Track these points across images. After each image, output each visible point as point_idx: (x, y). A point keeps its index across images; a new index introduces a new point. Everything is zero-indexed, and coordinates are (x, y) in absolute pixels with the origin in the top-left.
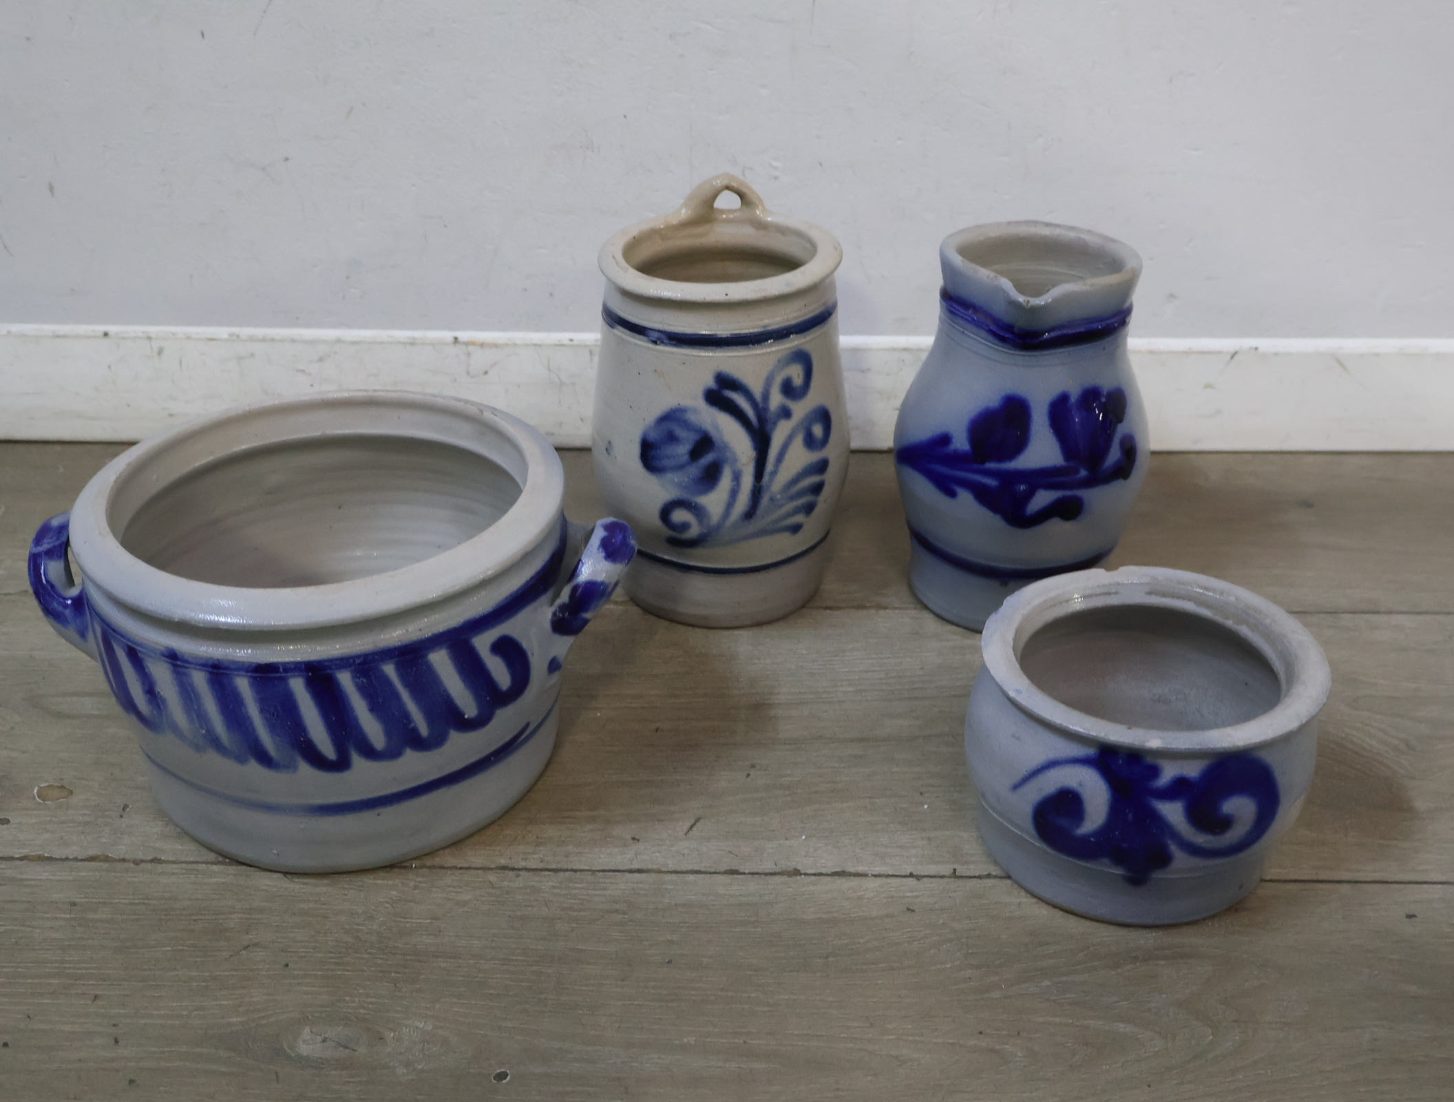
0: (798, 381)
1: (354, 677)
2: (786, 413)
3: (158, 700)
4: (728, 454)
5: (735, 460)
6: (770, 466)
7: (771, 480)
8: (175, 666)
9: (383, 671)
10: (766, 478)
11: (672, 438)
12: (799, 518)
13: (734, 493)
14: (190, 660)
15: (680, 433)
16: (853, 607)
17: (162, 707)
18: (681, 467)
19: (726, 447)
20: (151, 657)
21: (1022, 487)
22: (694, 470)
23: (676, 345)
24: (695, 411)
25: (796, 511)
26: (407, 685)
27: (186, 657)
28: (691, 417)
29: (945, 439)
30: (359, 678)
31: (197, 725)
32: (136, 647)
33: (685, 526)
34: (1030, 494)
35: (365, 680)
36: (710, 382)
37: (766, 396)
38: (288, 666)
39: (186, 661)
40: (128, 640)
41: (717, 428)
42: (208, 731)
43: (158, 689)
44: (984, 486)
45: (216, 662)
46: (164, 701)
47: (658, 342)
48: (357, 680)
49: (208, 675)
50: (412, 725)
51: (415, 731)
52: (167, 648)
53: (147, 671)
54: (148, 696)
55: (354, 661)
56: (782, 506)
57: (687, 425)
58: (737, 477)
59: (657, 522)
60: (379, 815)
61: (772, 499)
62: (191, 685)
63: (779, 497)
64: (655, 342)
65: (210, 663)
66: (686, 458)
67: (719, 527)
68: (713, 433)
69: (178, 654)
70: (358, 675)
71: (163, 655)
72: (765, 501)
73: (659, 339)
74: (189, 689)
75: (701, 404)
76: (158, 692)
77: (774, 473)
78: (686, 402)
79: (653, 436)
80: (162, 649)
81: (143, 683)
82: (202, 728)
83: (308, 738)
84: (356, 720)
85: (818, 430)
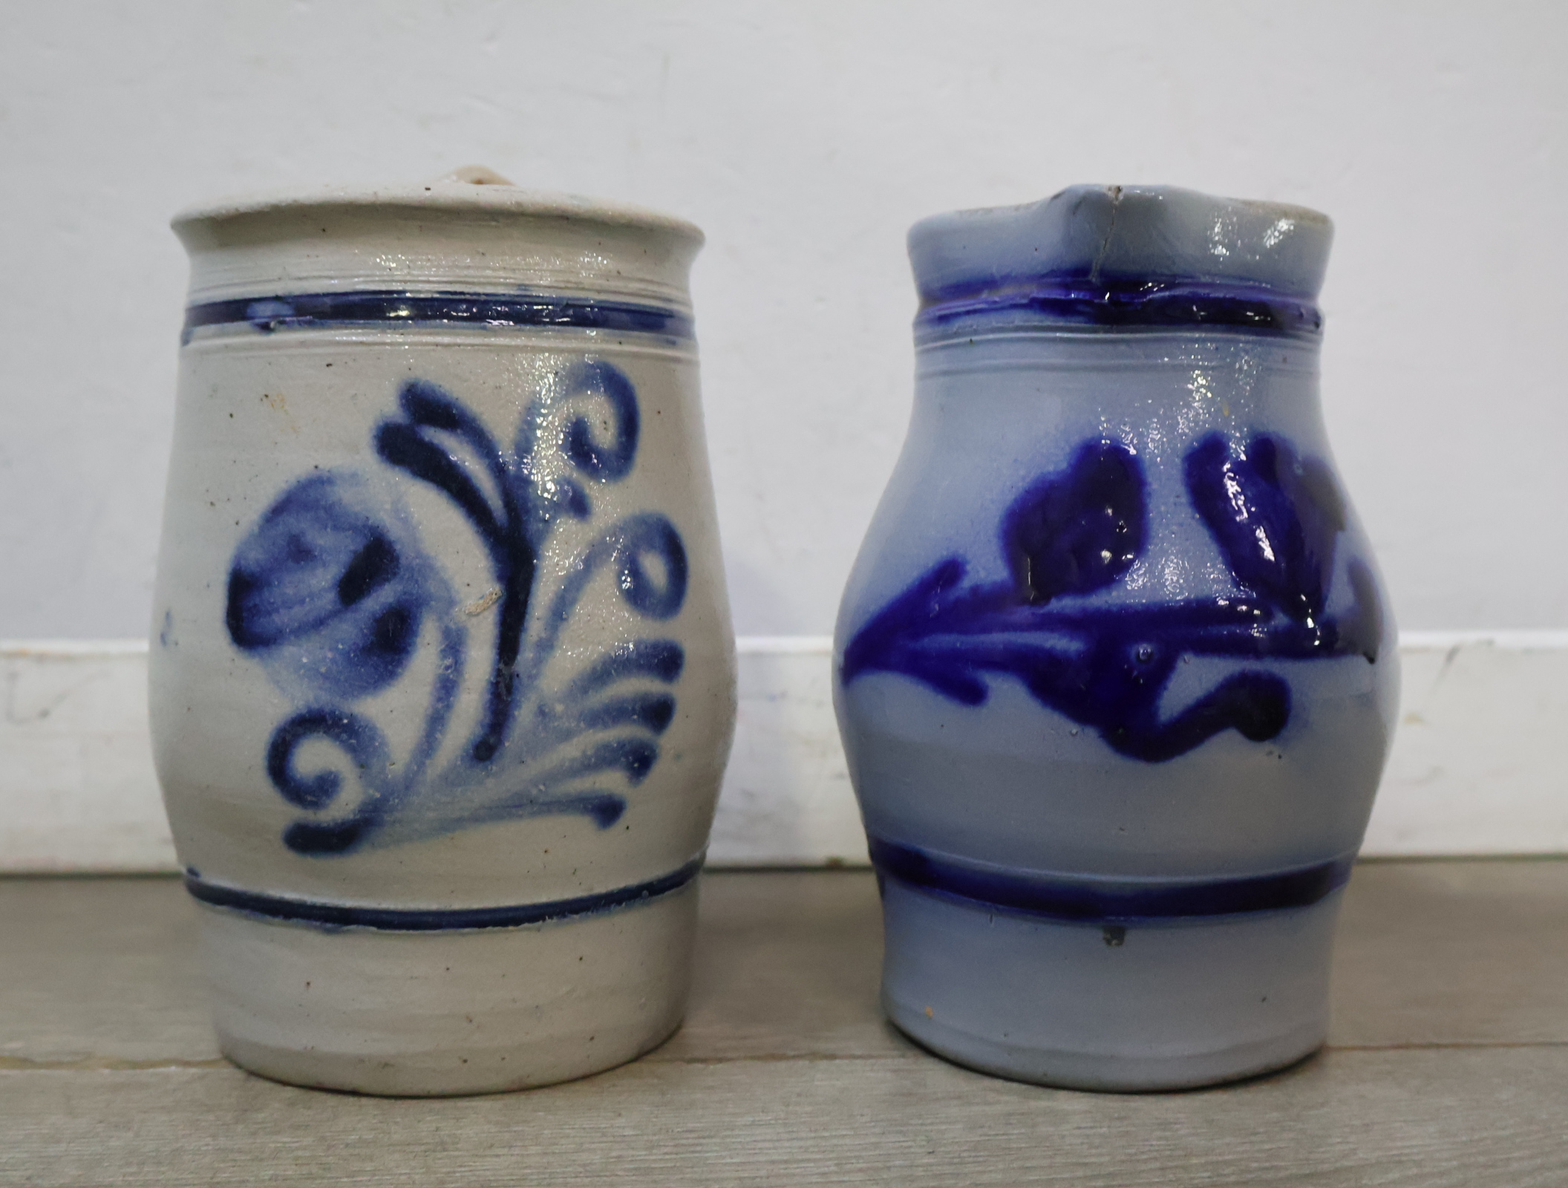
0: (604, 434)
2: (578, 505)
4: (432, 587)
5: (451, 603)
6: (535, 626)
7: (538, 662)
10: (526, 655)
11: (300, 553)
12: (612, 781)
13: (447, 687)
15: (320, 539)
16: (753, 1058)
18: (319, 623)
19: (426, 568)
21: (1143, 649)
22: (351, 628)
23: (311, 325)
24: (354, 478)
25: (605, 758)
28: (345, 495)
29: (949, 571)
33: (326, 786)
34: (1161, 670)
36: (389, 406)
37: (524, 447)
41: (405, 521)
44: (1052, 658)
47: (272, 325)
56: (567, 735)
57: (332, 517)
58: (454, 646)
59: (262, 784)
61: (543, 713)
63: (559, 708)
64: (265, 328)
66: (328, 600)
67: (409, 783)
68: (394, 531)
72: (524, 715)
73: (274, 317)
75: (367, 460)
77: (546, 646)
78: (331, 460)
79: (256, 557)
85: (655, 568)
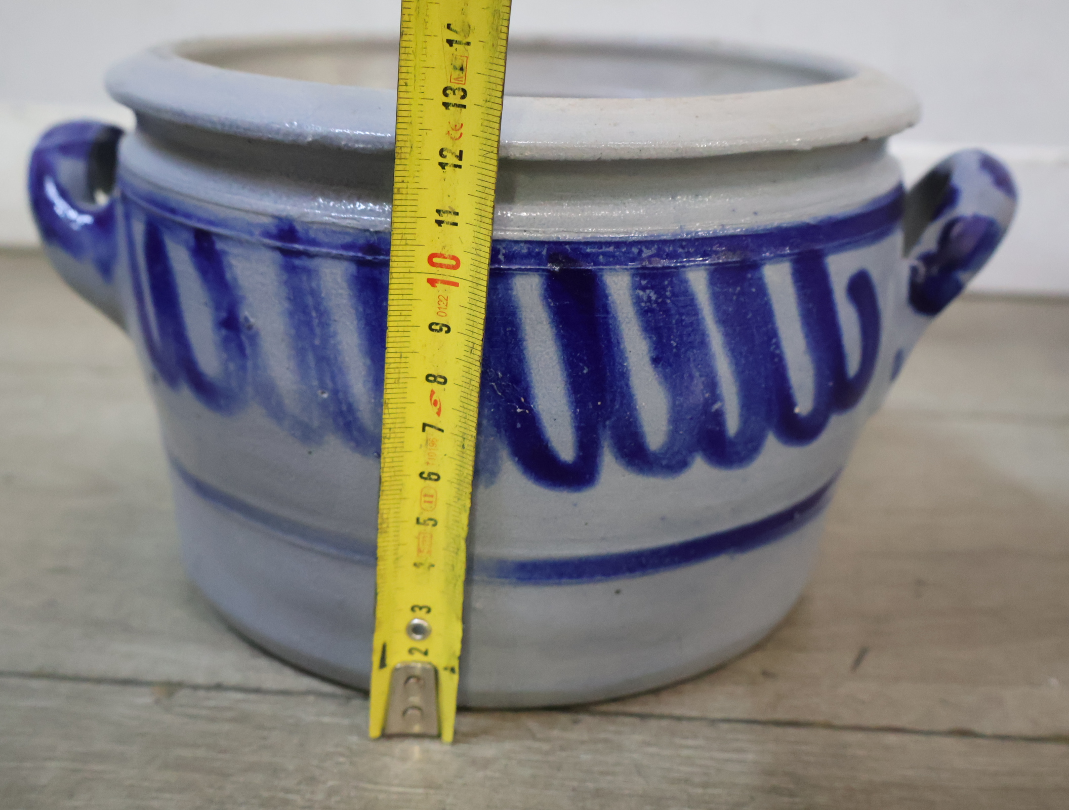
1: (636, 287)
3: (243, 338)
8: (287, 253)
9: (685, 282)
14: (321, 237)
17: (248, 351)
20: (240, 242)
26: (724, 320)
27: (312, 234)
30: (644, 289)
31: (315, 383)
32: (213, 229)
35: (654, 297)
38: (516, 248)
39: (314, 242)
40: (200, 220)
42: (335, 392)
43: (245, 312)
45: (374, 239)
46: (254, 338)
48: (641, 293)
49: (352, 268)
50: (716, 406)
51: (718, 417)
52: (279, 219)
53: (228, 276)
54: (224, 332)
55: (640, 252)
60: (618, 592)
62: (314, 293)
65: (361, 241)
69: (298, 227)
70: (644, 282)
71: (267, 234)
74: (310, 301)
76: (246, 319)
80: (266, 220)
81: (218, 307)
82: (323, 388)
83: (531, 410)
84: (624, 375)
